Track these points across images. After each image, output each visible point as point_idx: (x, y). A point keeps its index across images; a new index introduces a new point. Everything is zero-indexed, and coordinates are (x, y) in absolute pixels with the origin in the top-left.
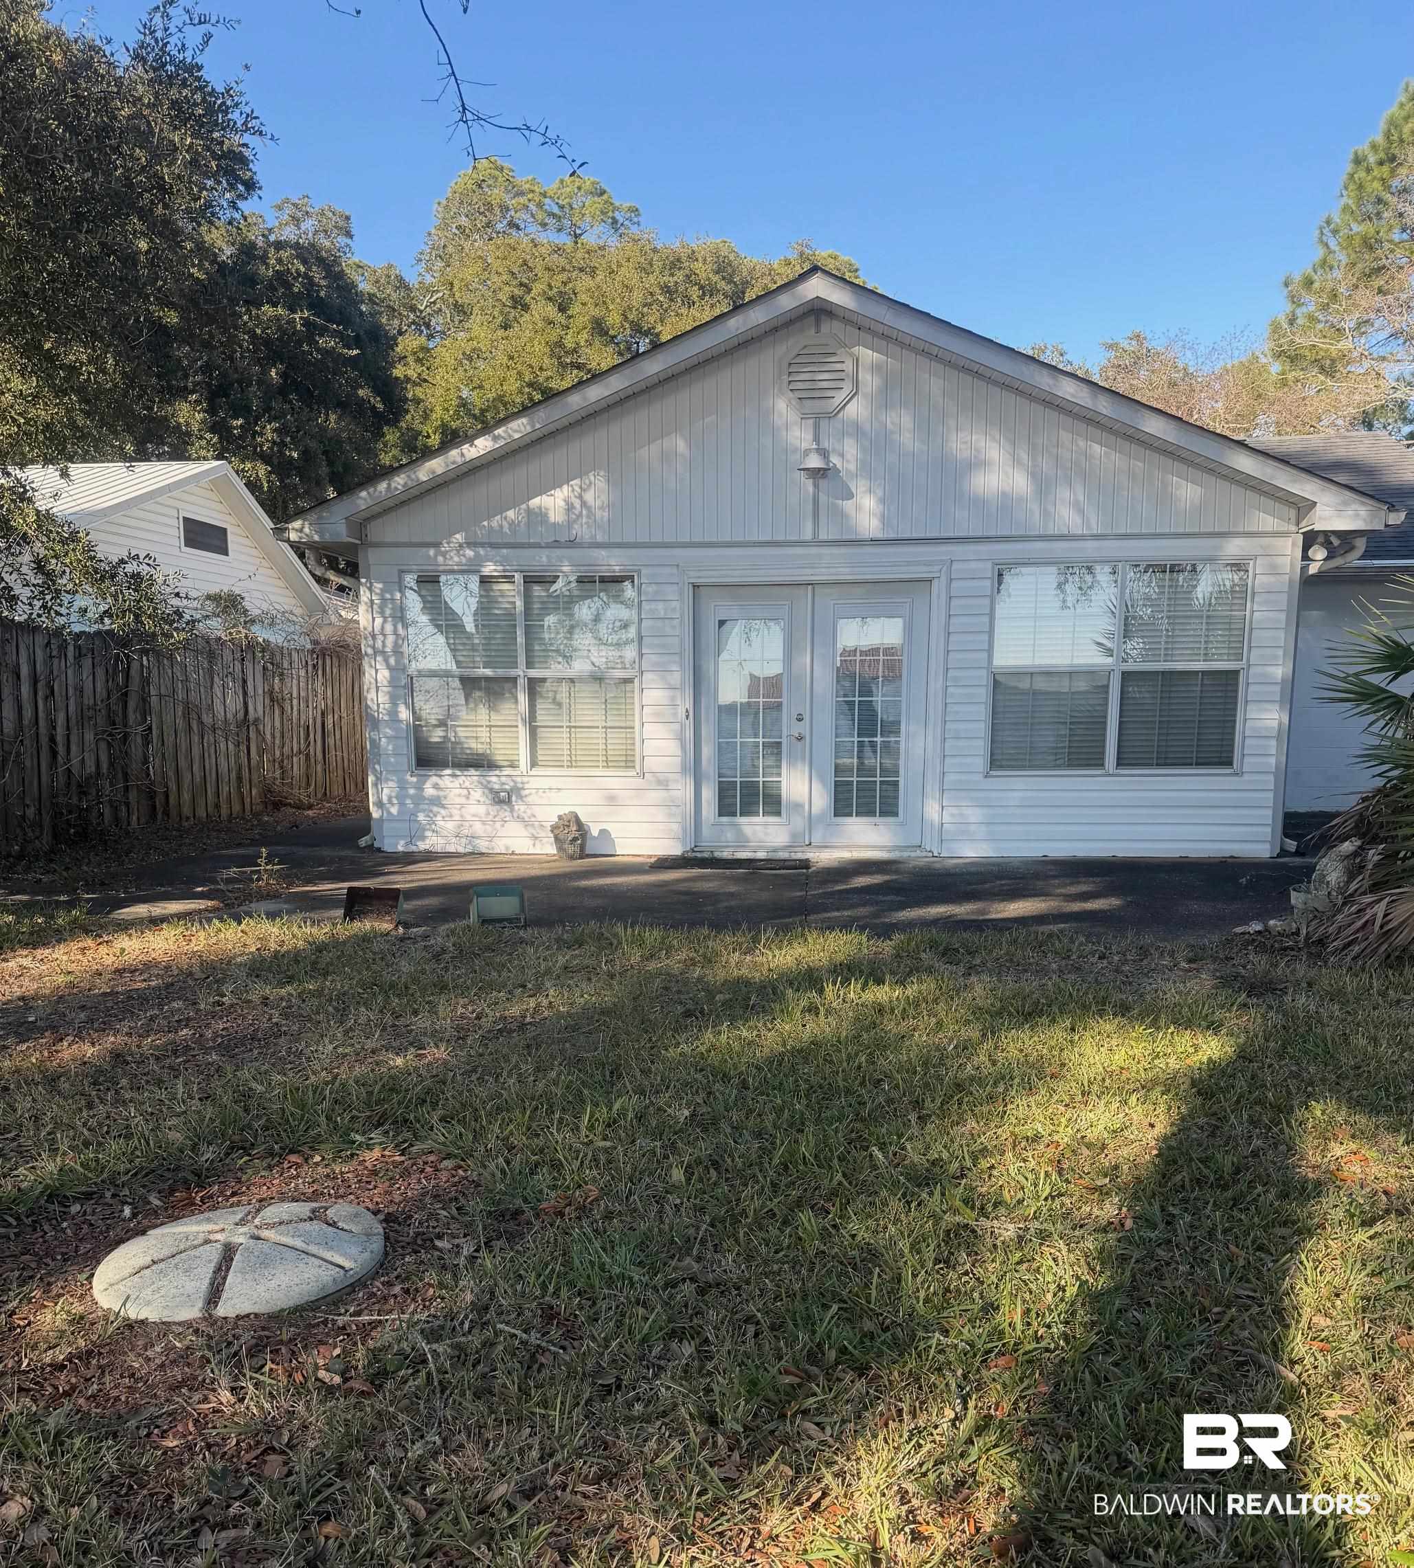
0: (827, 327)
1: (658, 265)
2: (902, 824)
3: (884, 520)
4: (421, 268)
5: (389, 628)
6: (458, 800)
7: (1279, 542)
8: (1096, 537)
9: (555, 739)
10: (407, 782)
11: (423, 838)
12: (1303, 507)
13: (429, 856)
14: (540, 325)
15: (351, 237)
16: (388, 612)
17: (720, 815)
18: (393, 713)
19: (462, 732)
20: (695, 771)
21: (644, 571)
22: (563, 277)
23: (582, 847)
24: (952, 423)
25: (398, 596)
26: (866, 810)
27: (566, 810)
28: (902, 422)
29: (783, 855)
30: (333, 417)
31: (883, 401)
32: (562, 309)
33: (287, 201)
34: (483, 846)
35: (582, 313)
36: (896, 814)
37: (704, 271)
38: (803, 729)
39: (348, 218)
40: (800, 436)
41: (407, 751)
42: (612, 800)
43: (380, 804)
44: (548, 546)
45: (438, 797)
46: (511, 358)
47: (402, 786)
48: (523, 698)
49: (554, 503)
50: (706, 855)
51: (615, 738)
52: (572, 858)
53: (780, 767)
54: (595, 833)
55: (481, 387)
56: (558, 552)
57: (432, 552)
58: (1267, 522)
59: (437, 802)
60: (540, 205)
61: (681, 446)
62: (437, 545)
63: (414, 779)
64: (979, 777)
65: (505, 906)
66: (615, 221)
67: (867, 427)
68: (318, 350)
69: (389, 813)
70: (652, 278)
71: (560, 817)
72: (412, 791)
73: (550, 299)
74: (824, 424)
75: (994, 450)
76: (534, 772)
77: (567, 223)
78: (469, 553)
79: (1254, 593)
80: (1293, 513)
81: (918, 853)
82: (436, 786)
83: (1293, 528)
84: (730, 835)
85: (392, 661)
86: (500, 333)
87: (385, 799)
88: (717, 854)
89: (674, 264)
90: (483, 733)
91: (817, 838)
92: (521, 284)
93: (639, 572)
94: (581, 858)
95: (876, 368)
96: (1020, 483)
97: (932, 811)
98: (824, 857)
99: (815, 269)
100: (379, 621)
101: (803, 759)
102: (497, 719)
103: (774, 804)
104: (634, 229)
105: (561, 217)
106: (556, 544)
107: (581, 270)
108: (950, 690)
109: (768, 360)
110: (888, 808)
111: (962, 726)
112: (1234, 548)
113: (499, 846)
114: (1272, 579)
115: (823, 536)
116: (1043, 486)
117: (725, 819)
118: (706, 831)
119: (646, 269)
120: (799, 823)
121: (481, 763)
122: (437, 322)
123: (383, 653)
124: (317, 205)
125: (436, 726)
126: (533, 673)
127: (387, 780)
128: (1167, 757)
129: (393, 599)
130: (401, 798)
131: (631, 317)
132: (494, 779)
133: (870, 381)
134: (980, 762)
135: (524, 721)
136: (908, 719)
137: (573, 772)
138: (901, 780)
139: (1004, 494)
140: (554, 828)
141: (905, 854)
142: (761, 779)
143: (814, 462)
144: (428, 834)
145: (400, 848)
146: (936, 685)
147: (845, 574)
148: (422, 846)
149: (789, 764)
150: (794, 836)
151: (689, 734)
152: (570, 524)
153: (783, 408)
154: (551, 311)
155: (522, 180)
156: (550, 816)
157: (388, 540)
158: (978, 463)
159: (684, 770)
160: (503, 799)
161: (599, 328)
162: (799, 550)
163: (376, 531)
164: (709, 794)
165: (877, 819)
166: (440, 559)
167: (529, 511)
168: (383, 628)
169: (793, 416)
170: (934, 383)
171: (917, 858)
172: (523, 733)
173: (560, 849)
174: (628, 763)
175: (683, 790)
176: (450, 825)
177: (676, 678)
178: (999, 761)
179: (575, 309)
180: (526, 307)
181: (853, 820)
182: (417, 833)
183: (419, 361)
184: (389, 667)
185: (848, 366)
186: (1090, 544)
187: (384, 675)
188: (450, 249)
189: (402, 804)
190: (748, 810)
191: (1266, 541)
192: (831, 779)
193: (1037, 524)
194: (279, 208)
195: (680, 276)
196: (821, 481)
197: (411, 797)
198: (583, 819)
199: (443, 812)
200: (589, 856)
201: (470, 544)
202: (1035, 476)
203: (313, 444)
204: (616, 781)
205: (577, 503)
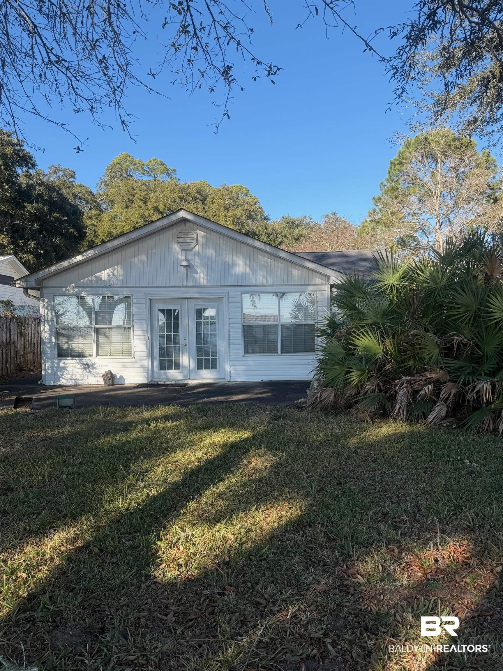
0: (188, 224)
1: (177, 190)
2: (218, 371)
3: (208, 280)
4: (98, 188)
5: (49, 313)
6: (72, 368)
7: (323, 287)
8: (270, 286)
9: (105, 347)
10: (54, 362)
11: (59, 380)
12: (329, 277)
13: (61, 386)
14: (137, 208)
15: (75, 179)
16: (49, 308)
17: (160, 370)
18: (50, 340)
19: (74, 345)
20: (151, 356)
21: (134, 295)
22: (146, 193)
23: (113, 382)
24: (226, 252)
25: (53, 303)
26: (207, 368)
27: (107, 370)
28: (212, 253)
29: (181, 382)
30: (58, 239)
31: (206, 246)
32: (145, 203)
33: (53, 166)
34: (80, 382)
35: (151, 204)
36: (216, 368)
37: (193, 192)
38: (186, 342)
39: (75, 173)
40: (181, 256)
41: (55, 352)
42: (124, 366)
43: (45, 370)
44: (102, 287)
45: (65, 367)
46: (126, 219)
47: (53, 363)
48: (94, 335)
49: (104, 275)
50: (156, 383)
51: (125, 346)
52: (109, 385)
53: (179, 354)
54: (118, 377)
55: (116, 228)
56: (105, 289)
57: (64, 289)
58: (319, 281)
59: (65, 368)
60: (142, 168)
61: (145, 258)
62: (66, 287)
63: (57, 361)
64: (241, 356)
65: (69, 402)
66: (168, 173)
67: (202, 254)
68: (53, 218)
69: (48, 372)
70: (175, 194)
71: (106, 372)
72: (56, 365)
73: (141, 200)
74: (188, 252)
75: (240, 261)
76: (98, 357)
77: (152, 174)
78: (76, 290)
79: (317, 302)
80: (327, 278)
81: (223, 380)
82: (64, 363)
83: (327, 283)
84: (163, 377)
85: (50, 323)
86: (125, 210)
87: (47, 368)
88: (159, 383)
89: (182, 190)
90: (81, 346)
91: (192, 376)
92: (131, 195)
93: (132, 295)
94: (112, 385)
95: (203, 237)
96: (248, 270)
97: (227, 368)
98: (192, 383)
99: (181, 209)
100: (46, 311)
101: (187, 352)
102: (85, 341)
103: (177, 366)
104: (174, 176)
105: (149, 171)
106: (105, 287)
107: (152, 190)
108: (231, 330)
109: (171, 233)
110: (214, 367)
111: (234, 341)
112: (310, 288)
113: (86, 382)
114: (322, 297)
115: (190, 285)
116: (254, 271)
117: (162, 371)
118: (156, 375)
119: (173, 191)
120: (186, 372)
121: (80, 355)
122: (104, 206)
123: (47, 321)
124: (63, 167)
125: (65, 344)
126: (97, 326)
127: (48, 362)
128: (296, 350)
129: (51, 304)
130: (52, 367)
131: (167, 206)
132: (85, 360)
133: (201, 240)
134: (241, 352)
135: (94, 342)
136: (219, 338)
137: (111, 357)
138: (217, 357)
139: (243, 273)
140: (103, 376)
141: (219, 381)
142: (173, 358)
143: (185, 263)
144: (61, 379)
145: (52, 384)
146: (226, 327)
147: (197, 296)
148: (59, 383)
149: (182, 354)
150: (184, 376)
151: (149, 344)
152: (109, 281)
153: (176, 247)
154: (141, 204)
155: (137, 160)
156: (102, 371)
157: (49, 286)
158: (234, 264)
159: (148, 356)
160: (87, 367)
161: (156, 209)
162: (182, 289)
163: (45, 283)
164: (156, 363)
165: (211, 370)
166: (67, 292)
167: (96, 277)
168: (47, 313)
169: (179, 250)
170: (221, 242)
171: (222, 382)
172: (94, 346)
173: (105, 382)
174: (130, 354)
175: (147, 363)
176: (68, 376)
177: (145, 327)
178: (246, 351)
179: (148, 203)
180: (133, 202)
181: (204, 370)
182: (58, 379)
183: (97, 218)
184: (49, 325)
185: (195, 236)
186: (269, 288)
187: (47, 328)
188: (108, 183)
189: (52, 369)
190: (170, 368)
191: (319, 286)
192: (196, 358)
193: (253, 282)
194: (50, 168)
195: (184, 194)
196: (188, 269)
197: (56, 367)
198: (113, 372)
199: (66, 371)
200: (116, 384)
201: (76, 287)
202: (251, 268)
203: (48, 248)
204: (126, 360)
205: (111, 274)
